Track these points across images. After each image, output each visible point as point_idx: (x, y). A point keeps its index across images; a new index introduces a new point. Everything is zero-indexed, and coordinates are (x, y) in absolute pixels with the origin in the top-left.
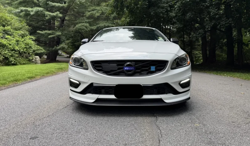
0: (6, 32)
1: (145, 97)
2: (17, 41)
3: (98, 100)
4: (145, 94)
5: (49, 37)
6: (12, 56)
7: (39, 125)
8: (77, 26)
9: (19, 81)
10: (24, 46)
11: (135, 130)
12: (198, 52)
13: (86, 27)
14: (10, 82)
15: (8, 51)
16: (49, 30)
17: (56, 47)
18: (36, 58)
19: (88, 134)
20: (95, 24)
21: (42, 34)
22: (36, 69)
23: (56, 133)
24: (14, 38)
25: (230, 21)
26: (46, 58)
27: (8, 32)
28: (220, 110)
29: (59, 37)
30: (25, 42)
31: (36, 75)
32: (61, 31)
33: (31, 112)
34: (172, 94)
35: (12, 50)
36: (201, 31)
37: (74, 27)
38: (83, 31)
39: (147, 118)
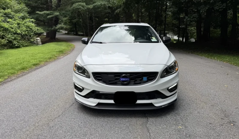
0: (7, 15)
1: (139, 102)
2: (18, 24)
3: (99, 104)
4: (138, 100)
5: (48, 17)
6: (15, 39)
7: (53, 127)
8: (74, 5)
9: (26, 69)
10: (25, 29)
11: (129, 133)
12: (193, 28)
13: (83, 6)
14: (18, 70)
15: (11, 34)
16: (48, 10)
17: (55, 27)
18: (37, 40)
19: (93, 137)
20: (92, 3)
21: (41, 14)
22: (38, 53)
23: (68, 135)
24: (15, 21)
25: (224, 6)
26: (45, 35)
27: (9, 15)
28: (202, 108)
29: (57, 17)
30: (26, 24)
31: (40, 61)
32: (59, 11)
33: (44, 111)
34: (161, 99)
35: (15, 34)
36: (195, 15)
37: (71, 6)
38: (80, 10)
39: (140, 119)
